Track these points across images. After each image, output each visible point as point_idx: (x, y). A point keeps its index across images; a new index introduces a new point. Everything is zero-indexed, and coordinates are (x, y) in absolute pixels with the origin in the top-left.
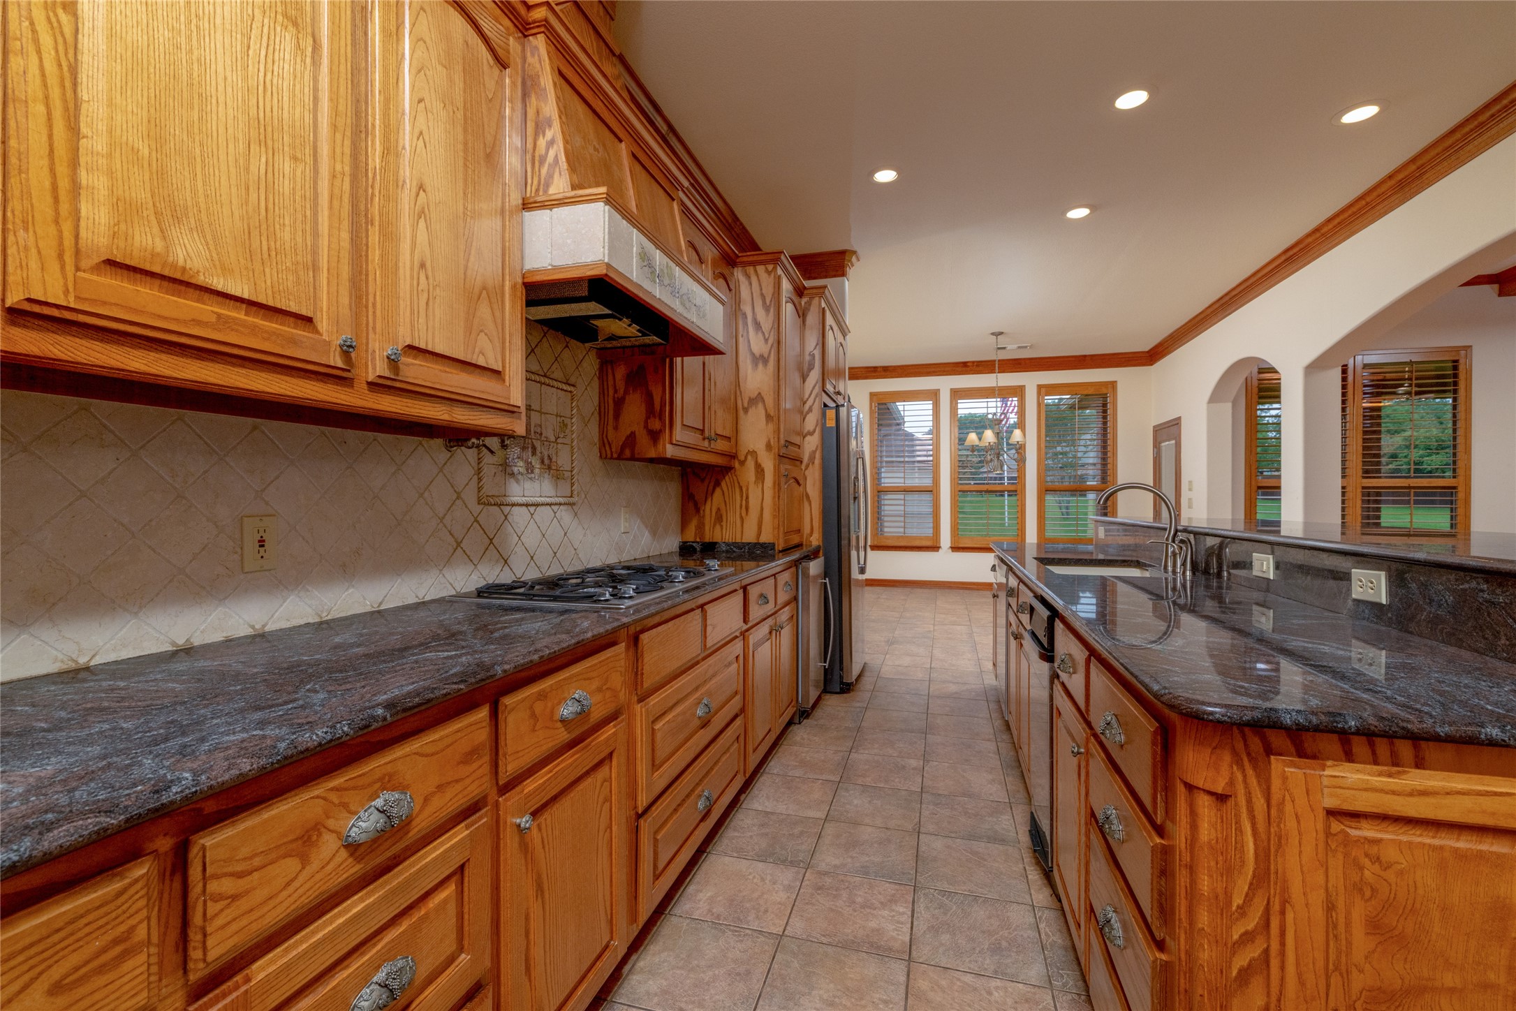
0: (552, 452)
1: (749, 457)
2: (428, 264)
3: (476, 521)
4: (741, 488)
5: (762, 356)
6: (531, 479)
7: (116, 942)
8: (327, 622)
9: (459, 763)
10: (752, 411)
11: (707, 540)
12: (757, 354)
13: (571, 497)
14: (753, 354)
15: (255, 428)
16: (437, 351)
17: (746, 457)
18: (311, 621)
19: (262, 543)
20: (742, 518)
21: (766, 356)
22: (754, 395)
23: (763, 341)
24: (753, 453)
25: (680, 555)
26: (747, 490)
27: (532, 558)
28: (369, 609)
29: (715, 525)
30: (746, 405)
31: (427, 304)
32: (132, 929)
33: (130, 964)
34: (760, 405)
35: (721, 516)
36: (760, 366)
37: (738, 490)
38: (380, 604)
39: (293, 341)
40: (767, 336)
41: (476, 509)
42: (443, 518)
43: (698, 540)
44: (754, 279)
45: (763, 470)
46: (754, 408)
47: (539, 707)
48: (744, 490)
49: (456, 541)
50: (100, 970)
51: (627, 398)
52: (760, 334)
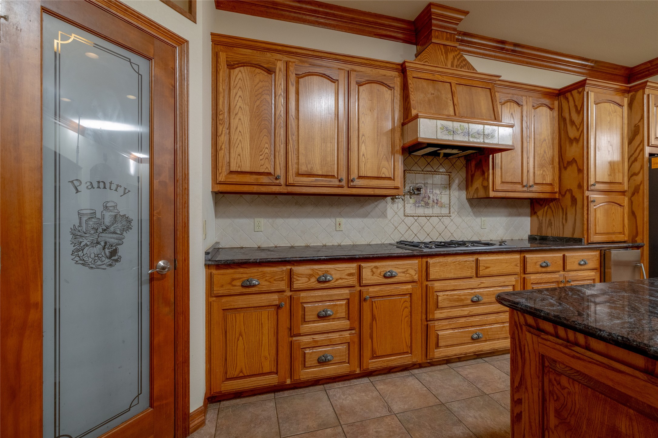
0: (438, 198)
1: (568, 193)
2: (365, 155)
3: (403, 221)
4: (563, 209)
5: (575, 139)
6: (428, 208)
7: (281, 278)
8: (355, 245)
9: (346, 275)
10: (568, 169)
11: (543, 235)
12: (572, 138)
13: (449, 213)
14: (570, 139)
15: (339, 198)
16: (369, 175)
17: (565, 193)
18: (351, 244)
19: (340, 224)
20: (563, 225)
21: (578, 138)
22: (570, 160)
23: (576, 130)
24: (570, 191)
25: (529, 240)
26: (566, 209)
27: (428, 235)
28: (366, 243)
29: (548, 227)
30: (565, 165)
31: (365, 164)
32: (283, 277)
33: (282, 282)
34: (574, 165)
35: (551, 223)
36: (574, 144)
37: (561, 211)
38: (370, 243)
39: (330, 181)
40: (578, 127)
41: (403, 218)
42: (390, 220)
43: (539, 234)
44: (570, 99)
45: (576, 199)
46: (570, 167)
47: (374, 270)
48: (565, 210)
49: (395, 227)
50: (279, 281)
51: (475, 174)
52: (574, 127)
